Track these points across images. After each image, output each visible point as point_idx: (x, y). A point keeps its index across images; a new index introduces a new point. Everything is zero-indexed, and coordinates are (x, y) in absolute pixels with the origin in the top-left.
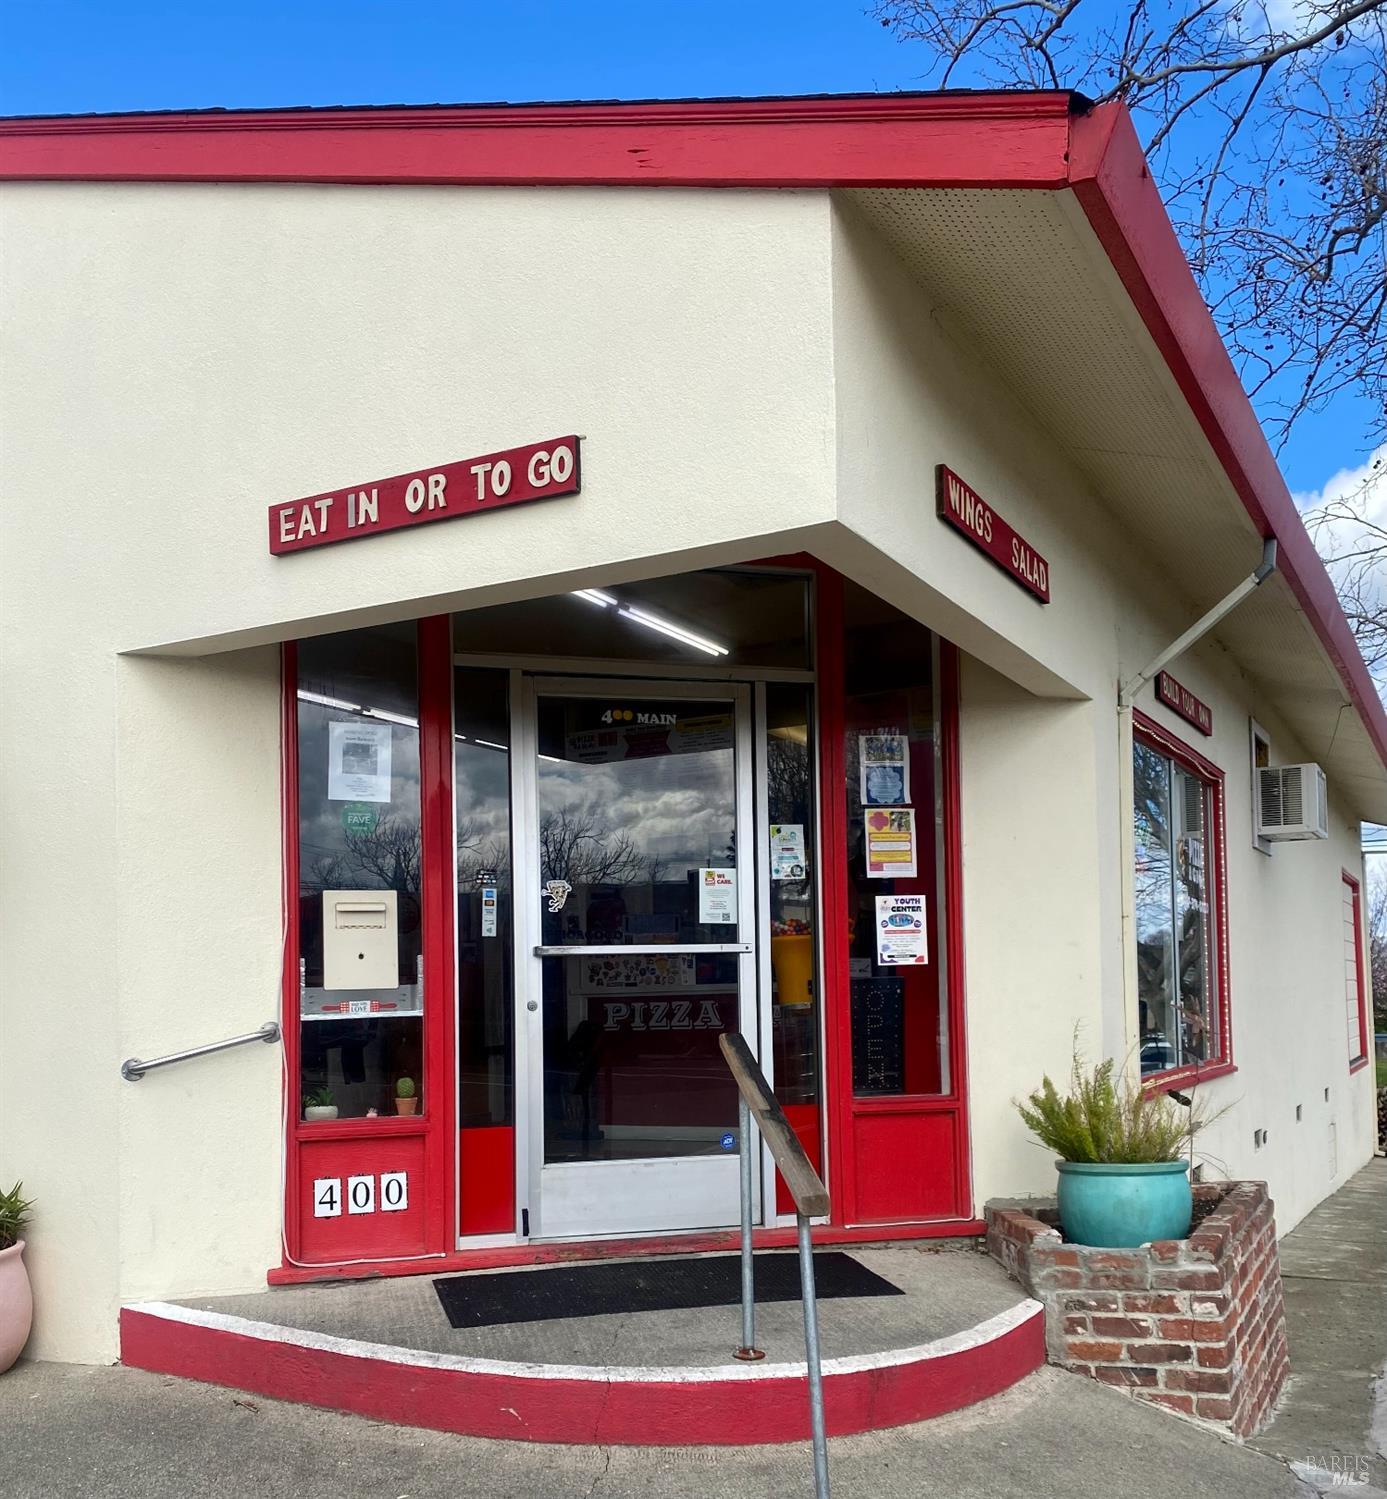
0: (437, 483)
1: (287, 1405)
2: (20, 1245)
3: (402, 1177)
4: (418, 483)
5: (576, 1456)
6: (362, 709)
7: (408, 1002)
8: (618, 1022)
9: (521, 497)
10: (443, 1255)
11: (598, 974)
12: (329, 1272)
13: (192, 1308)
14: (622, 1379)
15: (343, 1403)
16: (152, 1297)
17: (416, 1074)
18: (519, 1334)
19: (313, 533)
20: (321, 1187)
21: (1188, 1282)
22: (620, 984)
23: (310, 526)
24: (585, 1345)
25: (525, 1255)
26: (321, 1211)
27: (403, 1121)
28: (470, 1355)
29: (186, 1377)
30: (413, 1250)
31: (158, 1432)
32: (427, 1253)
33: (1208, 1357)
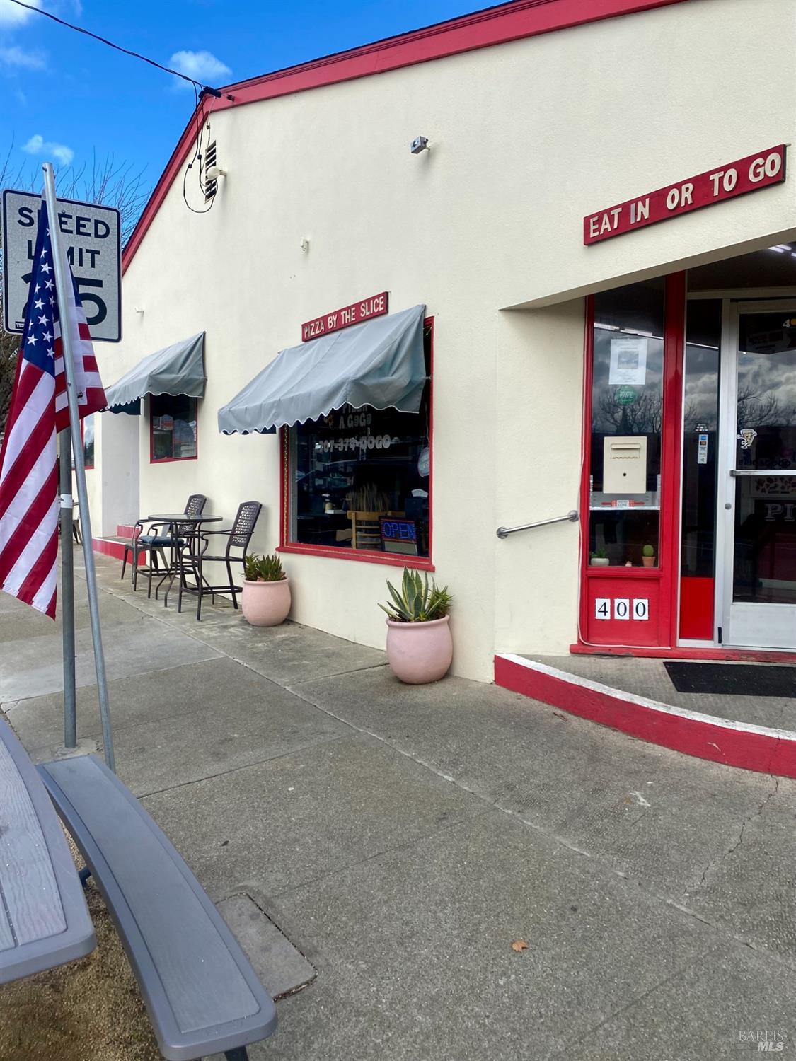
0: (687, 189)
1: (582, 720)
2: (447, 617)
3: (646, 602)
4: (675, 191)
5: (756, 778)
6: (620, 329)
7: (650, 501)
8: (775, 516)
10: (669, 648)
11: (762, 485)
12: (603, 650)
13: (531, 660)
14: (788, 738)
15: (614, 724)
16: (509, 652)
17: (654, 543)
18: (718, 701)
19: (609, 230)
20: (599, 603)
22: (778, 492)
23: (608, 226)
24: (761, 714)
25: (719, 654)
26: (599, 616)
27: (646, 570)
28: (689, 709)
29: (527, 695)
30: (652, 643)
31: (516, 723)
32: (660, 646)
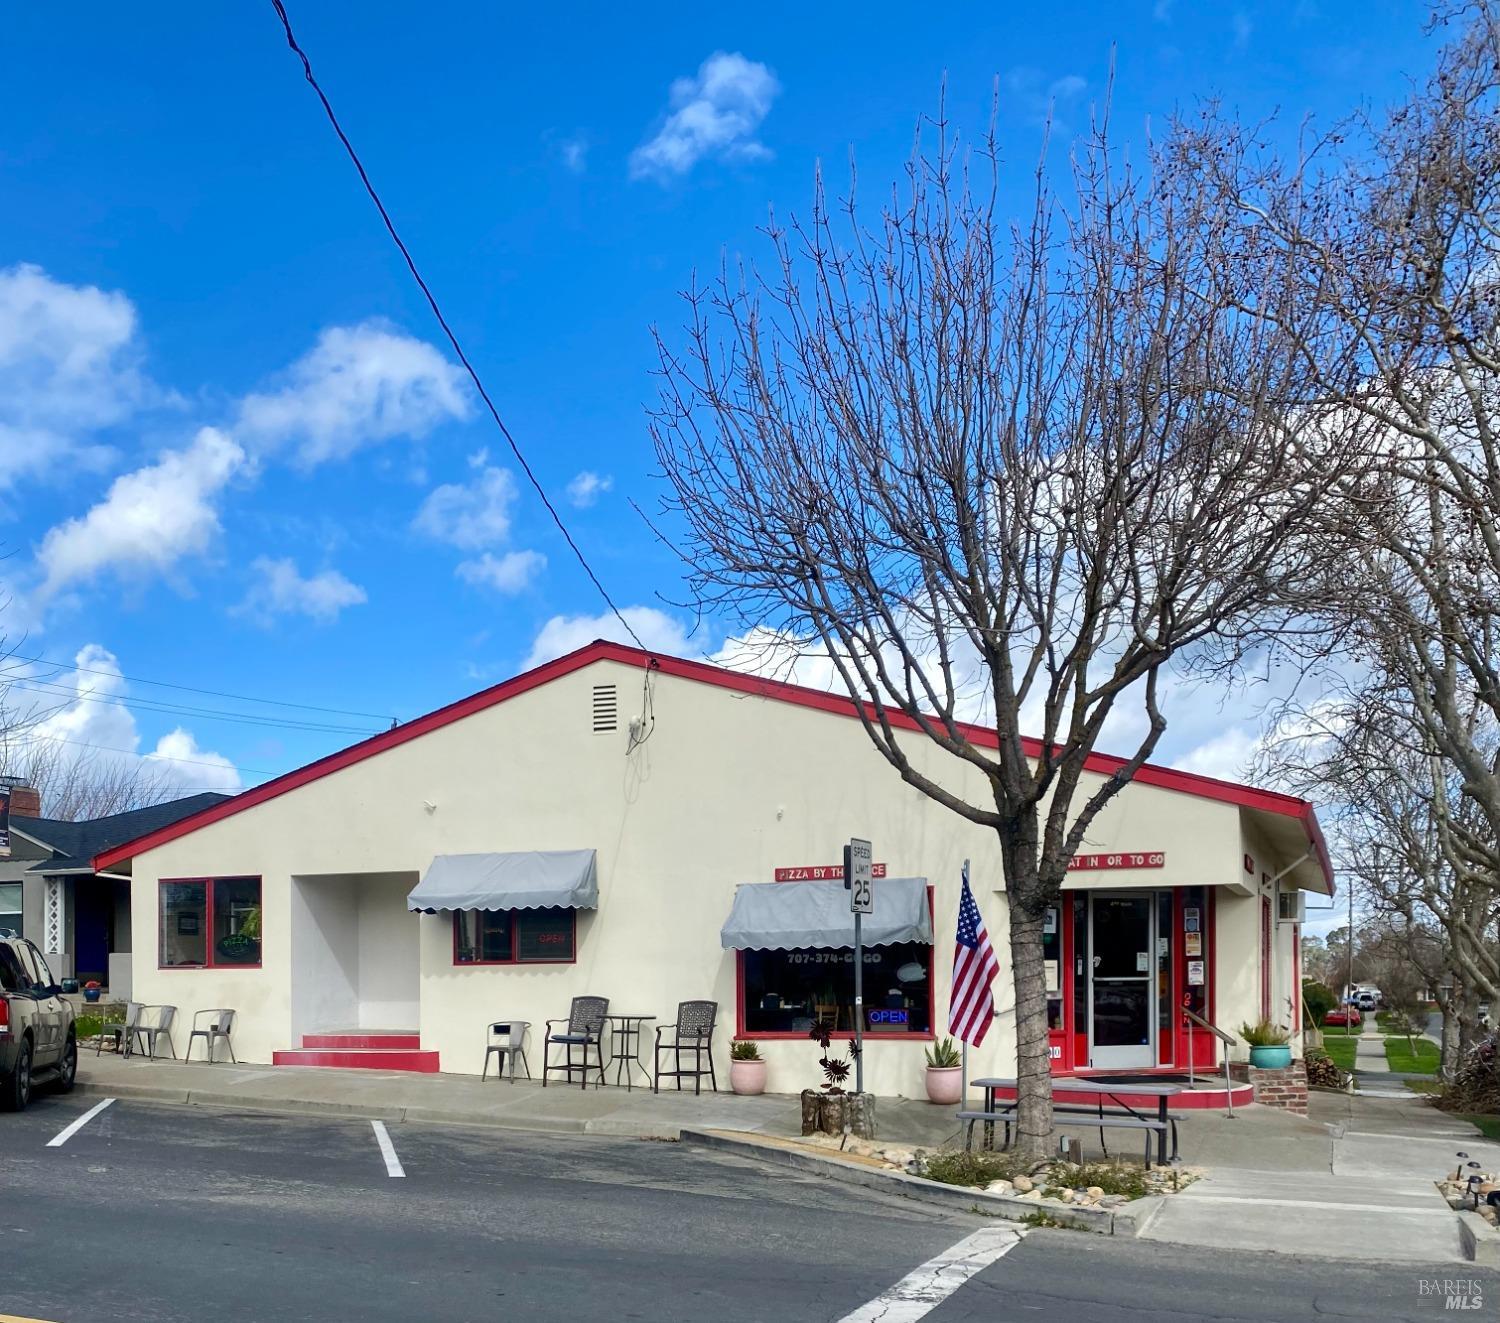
0: (1119, 858)
4: (1113, 857)
7: (1061, 995)
9: (1146, 865)
11: (1108, 987)
21: (1296, 1076)
33: (1301, 1097)
